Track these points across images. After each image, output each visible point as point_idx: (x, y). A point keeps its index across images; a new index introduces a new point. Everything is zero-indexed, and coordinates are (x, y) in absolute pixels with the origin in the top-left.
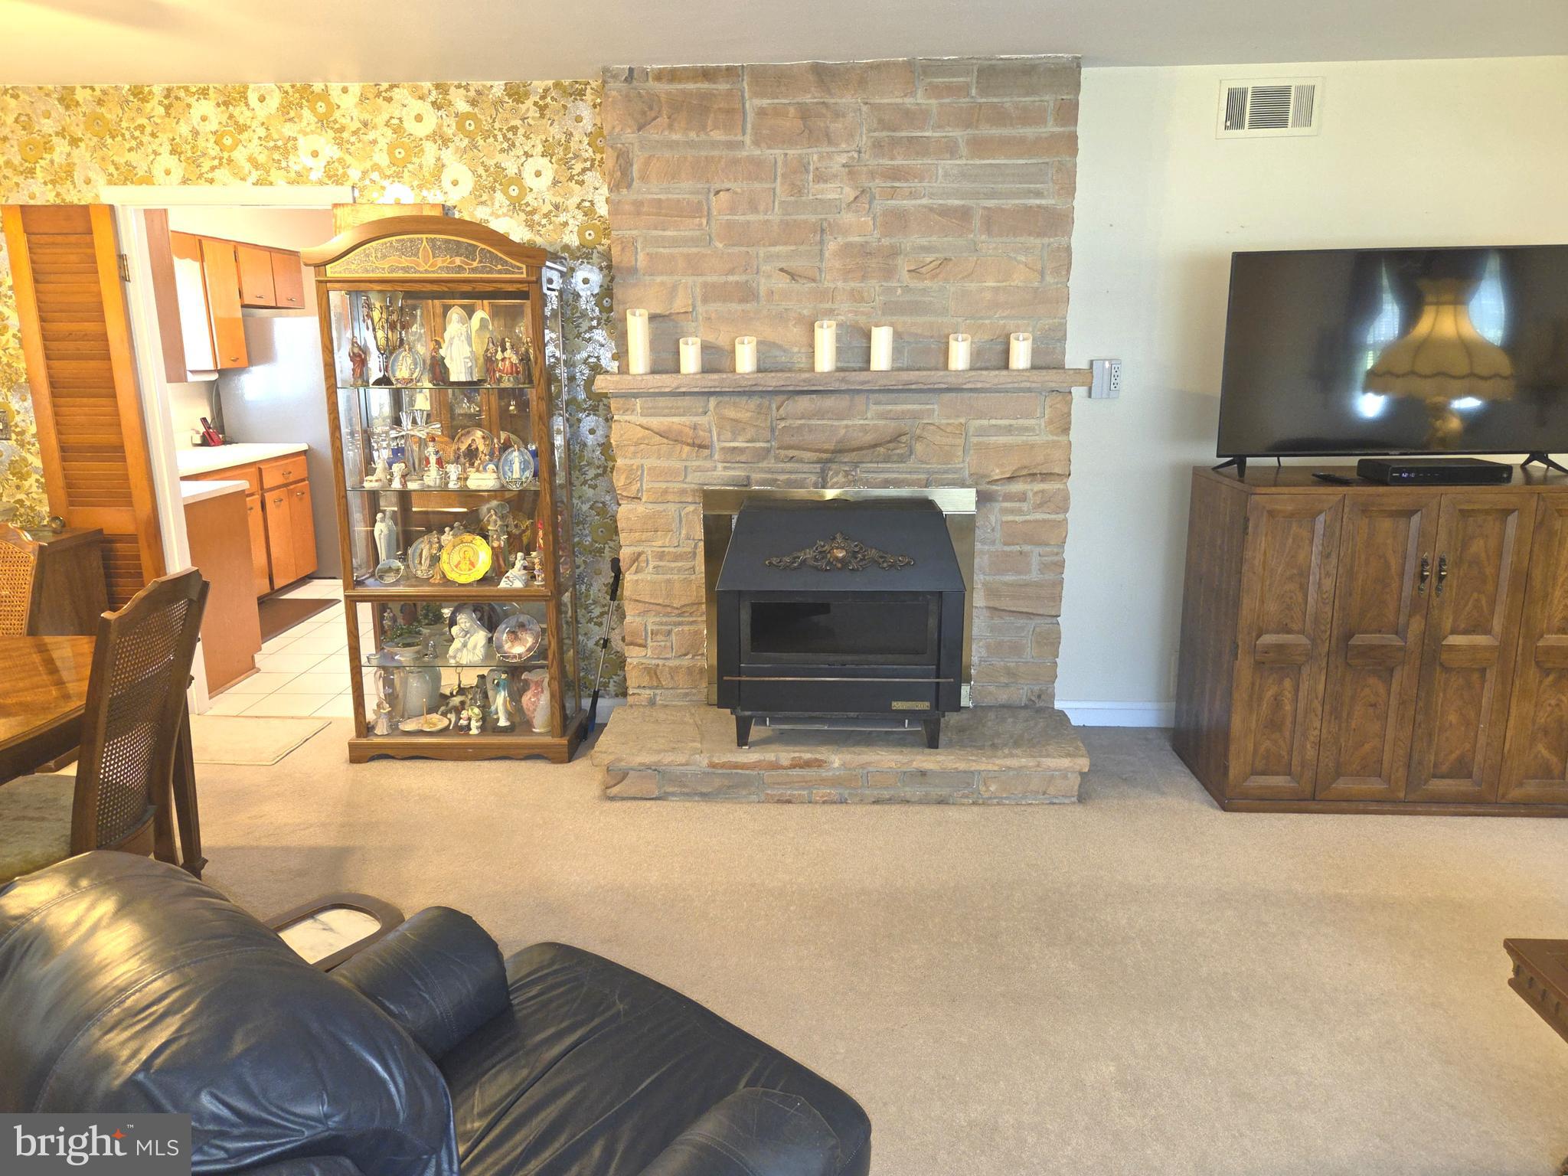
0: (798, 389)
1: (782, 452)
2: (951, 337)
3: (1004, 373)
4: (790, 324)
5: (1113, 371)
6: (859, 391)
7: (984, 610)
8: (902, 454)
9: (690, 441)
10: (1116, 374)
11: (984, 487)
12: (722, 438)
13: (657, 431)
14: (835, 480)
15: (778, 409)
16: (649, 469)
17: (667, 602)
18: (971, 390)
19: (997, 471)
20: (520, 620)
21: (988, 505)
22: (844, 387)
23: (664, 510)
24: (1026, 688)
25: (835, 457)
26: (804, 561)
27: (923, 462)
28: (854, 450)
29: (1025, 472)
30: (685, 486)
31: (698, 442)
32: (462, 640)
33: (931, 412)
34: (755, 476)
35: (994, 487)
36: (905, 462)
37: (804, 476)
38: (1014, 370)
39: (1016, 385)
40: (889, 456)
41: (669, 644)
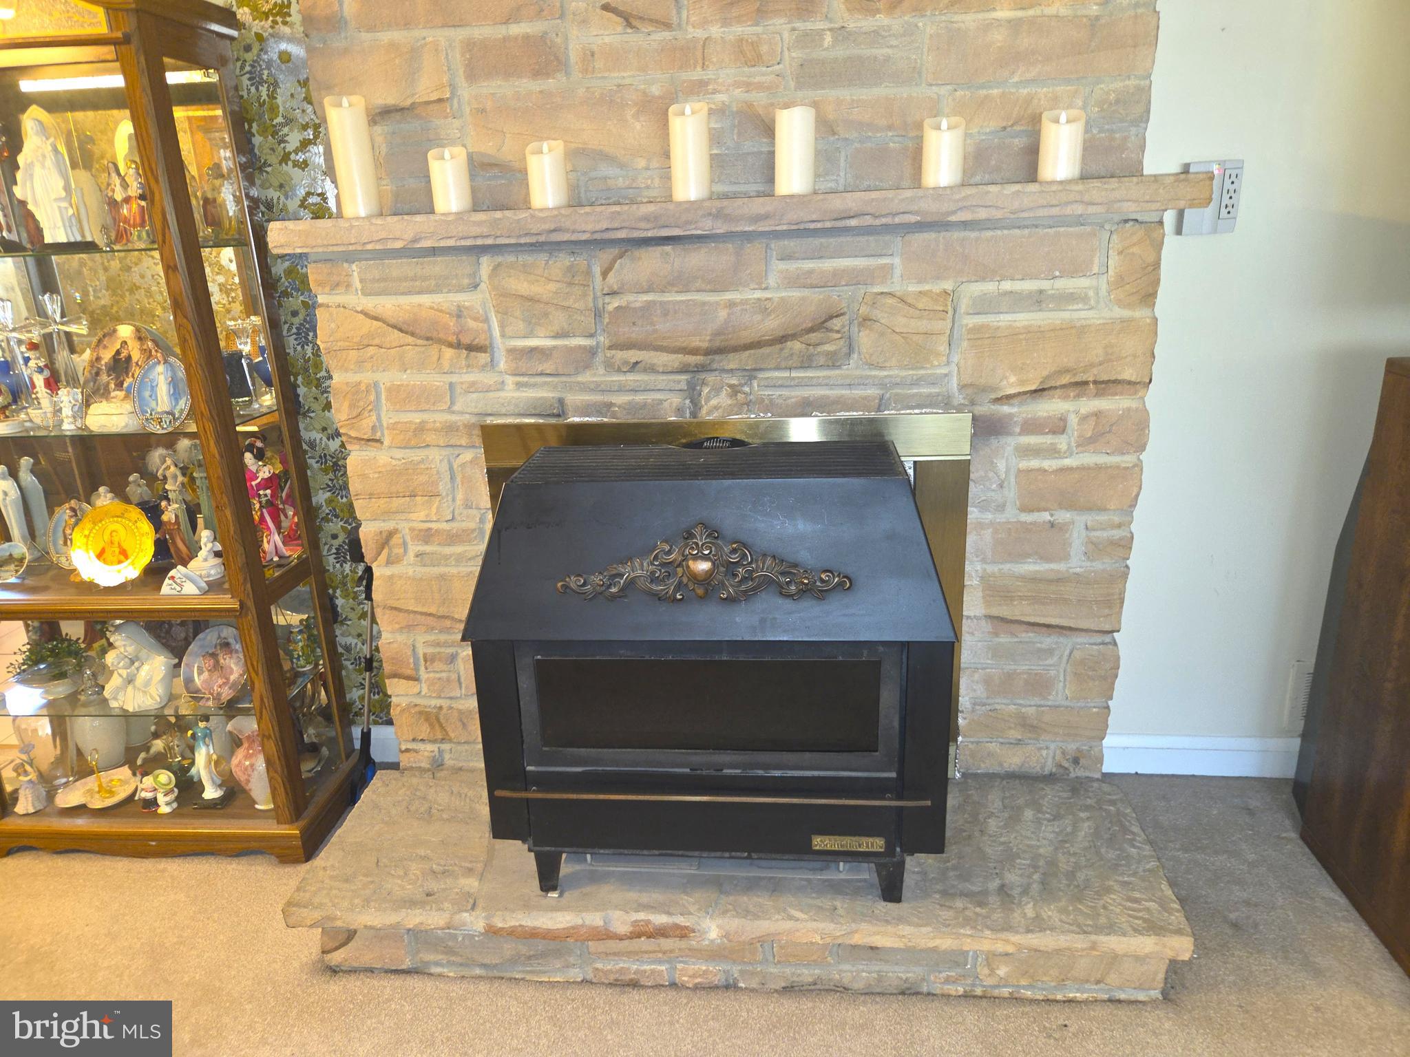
0: (636, 234)
1: (620, 355)
2: (928, 123)
3: (1032, 187)
4: (629, 113)
5: (1227, 181)
6: (748, 237)
7: (983, 623)
8: (835, 353)
9: (453, 339)
10: (1232, 188)
11: (984, 409)
12: (508, 330)
13: (393, 321)
14: (714, 402)
15: (605, 274)
16: (389, 390)
17: (443, 611)
18: (965, 225)
19: (1013, 379)
20: (223, 635)
21: (994, 441)
22: (721, 228)
23: (422, 461)
24: (1052, 746)
25: (712, 361)
26: (631, 583)
27: (872, 366)
28: (747, 347)
29: (1065, 380)
30: (454, 418)
31: (466, 340)
32: (124, 673)
33: (887, 270)
34: (573, 399)
35: (1006, 409)
36: (839, 367)
37: (659, 396)
38: (1048, 183)
39: (1055, 211)
40: (810, 357)
41: (454, 676)
